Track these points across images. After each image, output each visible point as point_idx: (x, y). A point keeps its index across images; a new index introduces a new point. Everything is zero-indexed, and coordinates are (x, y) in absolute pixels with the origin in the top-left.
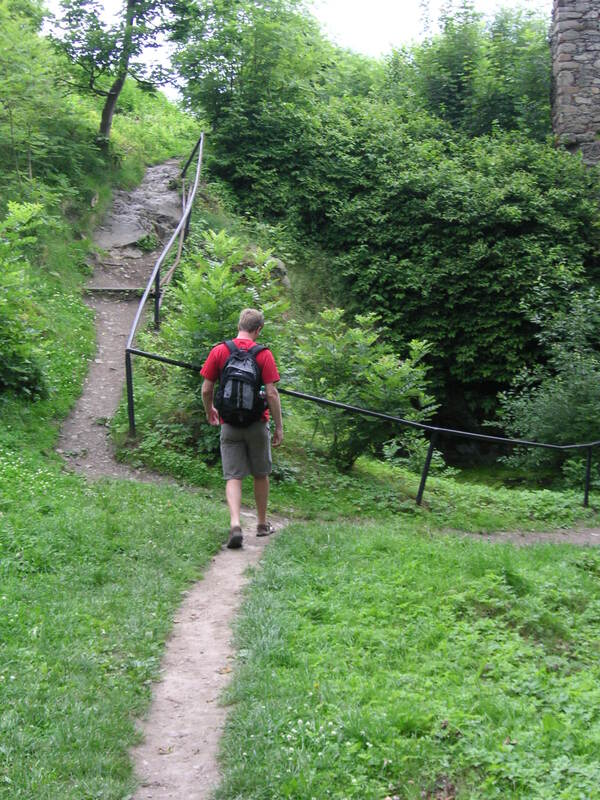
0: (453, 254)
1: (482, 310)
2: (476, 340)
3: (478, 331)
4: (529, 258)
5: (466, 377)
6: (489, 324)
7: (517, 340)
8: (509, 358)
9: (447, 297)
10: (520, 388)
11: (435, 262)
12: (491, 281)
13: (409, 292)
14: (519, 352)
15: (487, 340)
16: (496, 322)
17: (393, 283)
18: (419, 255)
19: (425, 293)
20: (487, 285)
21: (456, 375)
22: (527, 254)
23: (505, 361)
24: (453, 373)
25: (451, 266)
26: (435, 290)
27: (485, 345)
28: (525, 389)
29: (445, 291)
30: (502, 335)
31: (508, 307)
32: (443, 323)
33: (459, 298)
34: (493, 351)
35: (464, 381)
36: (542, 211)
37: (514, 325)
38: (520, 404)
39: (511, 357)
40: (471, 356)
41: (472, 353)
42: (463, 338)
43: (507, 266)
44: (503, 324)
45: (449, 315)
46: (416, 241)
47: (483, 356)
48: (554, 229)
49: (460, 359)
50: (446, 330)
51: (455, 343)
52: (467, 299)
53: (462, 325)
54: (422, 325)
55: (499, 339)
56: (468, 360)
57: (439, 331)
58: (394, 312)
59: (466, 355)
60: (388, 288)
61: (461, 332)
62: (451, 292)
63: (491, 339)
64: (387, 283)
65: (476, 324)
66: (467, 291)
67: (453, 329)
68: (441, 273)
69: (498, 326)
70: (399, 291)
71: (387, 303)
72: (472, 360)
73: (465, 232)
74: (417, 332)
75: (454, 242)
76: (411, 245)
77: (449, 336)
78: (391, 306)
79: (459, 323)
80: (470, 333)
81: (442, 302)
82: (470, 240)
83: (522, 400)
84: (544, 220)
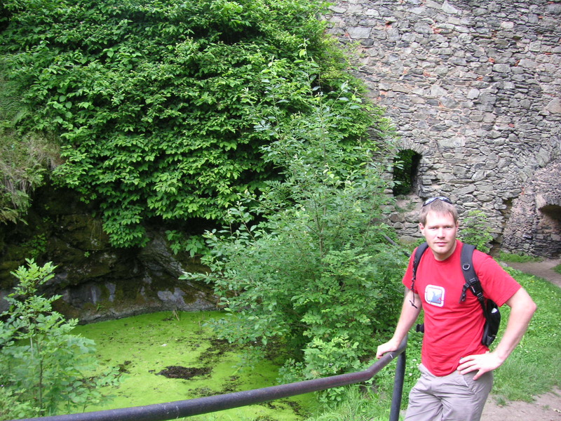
0: (156, 57)
1: (190, 128)
2: (180, 165)
3: (183, 154)
4: (249, 67)
5: (166, 212)
6: (198, 144)
7: (232, 167)
8: (221, 189)
9: (144, 111)
10: (235, 226)
11: (134, 65)
12: (202, 89)
13: (99, 101)
14: (233, 183)
15: (194, 165)
16: (208, 144)
17: (77, 88)
18: (113, 60)
19: (116, 100)
20: (196, 94)
21: (154, 210)
22: (246, 62)
23: (215, 194)
24: (151, 206)
25: (153, 70)
26: (129, 98)
27: (191, 172)
28: (242, 227)
29: (143, 101)
30: (212, 160)
31: (222, 126)
32: (139, 141)
33: (160, 111)
34: (200, 179)
35: (164, 217)
36: (266, 18)
37: (229, 148)
38: (237, 246)
39: (223, 188)
40: (172, 185)
41: (175, 181)
42: (162, 162)
43: (220, 75)
44: (215, 146)
45: (148, 133)
47: (188, 186)
48: (278, 41)
49: (161, 188)
50: (143, 151)
51: (154, 168)
52: (169, 112)
53: (164, 146)
54: (112, 144)
55: (209, 165)
56: (168, 190)
57: (134, 151)
58: (77, 126)
59: (166, 182)
60: (71, 95)
61: (162, 155)
62: (148, 101)
63: (199, 164)
64: (70, 89)
65: (181, 144)
66: (172, 101)
67: (152, 151)
68: (140, 76)
69: (207, 149)
70: (83, 98)
71: (69, 115)
72: (174, 189)
73: (172, 29)
74: (108, 153)
75: (159, 44)
76: (104, 46)
77: (147, 159)
78: (74, 119)
79: (159, 143)
80: (173, 155)
81: (139, 115)
82: (175, 38)
83: (238, 242)
84: (264, 27)
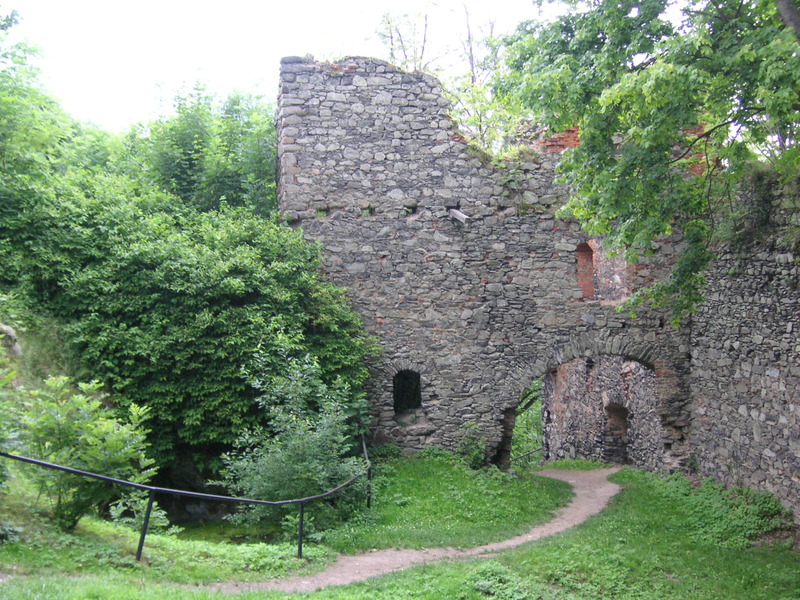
0: (180, 322)
1: (209, 375)
2: (203, 404)
3: (205, 395)
4: (252, 326)
5: (193, 439)
6: (215, 388)
7: (242, 403)
8: (234, 421)
9: (174, 364)
10: (243, 449)
11: (164, 330)
12: (216, 348)
13: (138, 359)
14: (243, 415)
15: (213, 404)
16: (222, 387)
17: (122, 349)
18: (148, 323)
19: (153, 359)
20: (213, 351)
21: (184, 438)
22: (250, 322)
23: (230, 424)
24: (181, 436)
25: (178, 334)
26: (163, 356)
27: (211, 409)
28: (248, 450)
29: (173, 358)
30: (227, 399)
31: (233, 373)
32: (170, 387)
33: (186, 364)
34: (218, 414)
35: (191, 443)
36: (266, 283)
37: (238, 390)
38: (243, 463)
39: (236, 420)
40: (197, 419)
41: (199, 416)
42: (189, 402)
43: (231, 334)
44: (228, 388)
45: (177, 380)
46: (145, 310)
47: (209, 420)
48: (276, 299)
49: (187, 422)
50: (174, 394)
51: (183, 406)
52: (193, 365)
53: (189, 390)
54: (151, 390)
55: (224, 403)
56: (195, 423)
57: (167, 395)
58: (124, 378)
59: (193, 418)
60: (118, 355)
61: (188, 396)
62: (177, 358)
63: (216, 403)
64: (117, 350)
65: (203, 388)
66: (194, 357)
67: (181, 393)
68: (169, 340)
69: (223, 391)
70: (128, 357)
71: (117, 370)
72: (198, 423)
73: (192, 302)
74: (147, 397)
75: (182, 311)
76: (139, 313)
77: (177, 400)
78: (121, 372)
79: (186, 388)
80: (197, 397)
81: (170, 368)
82: (197, 309)
83: (245, 460)
84: (266, 291)
